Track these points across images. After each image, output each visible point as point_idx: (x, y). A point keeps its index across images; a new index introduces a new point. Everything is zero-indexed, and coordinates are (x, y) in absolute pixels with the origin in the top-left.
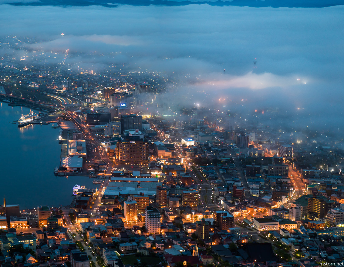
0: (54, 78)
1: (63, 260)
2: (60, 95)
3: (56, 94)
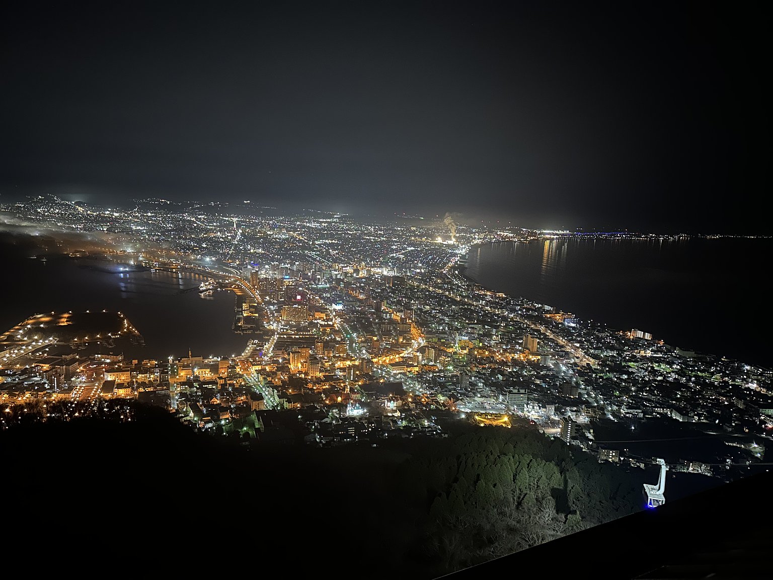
0: (228, 254)
1: (242, 400)
2: (233, 267)
3: (231, 267)
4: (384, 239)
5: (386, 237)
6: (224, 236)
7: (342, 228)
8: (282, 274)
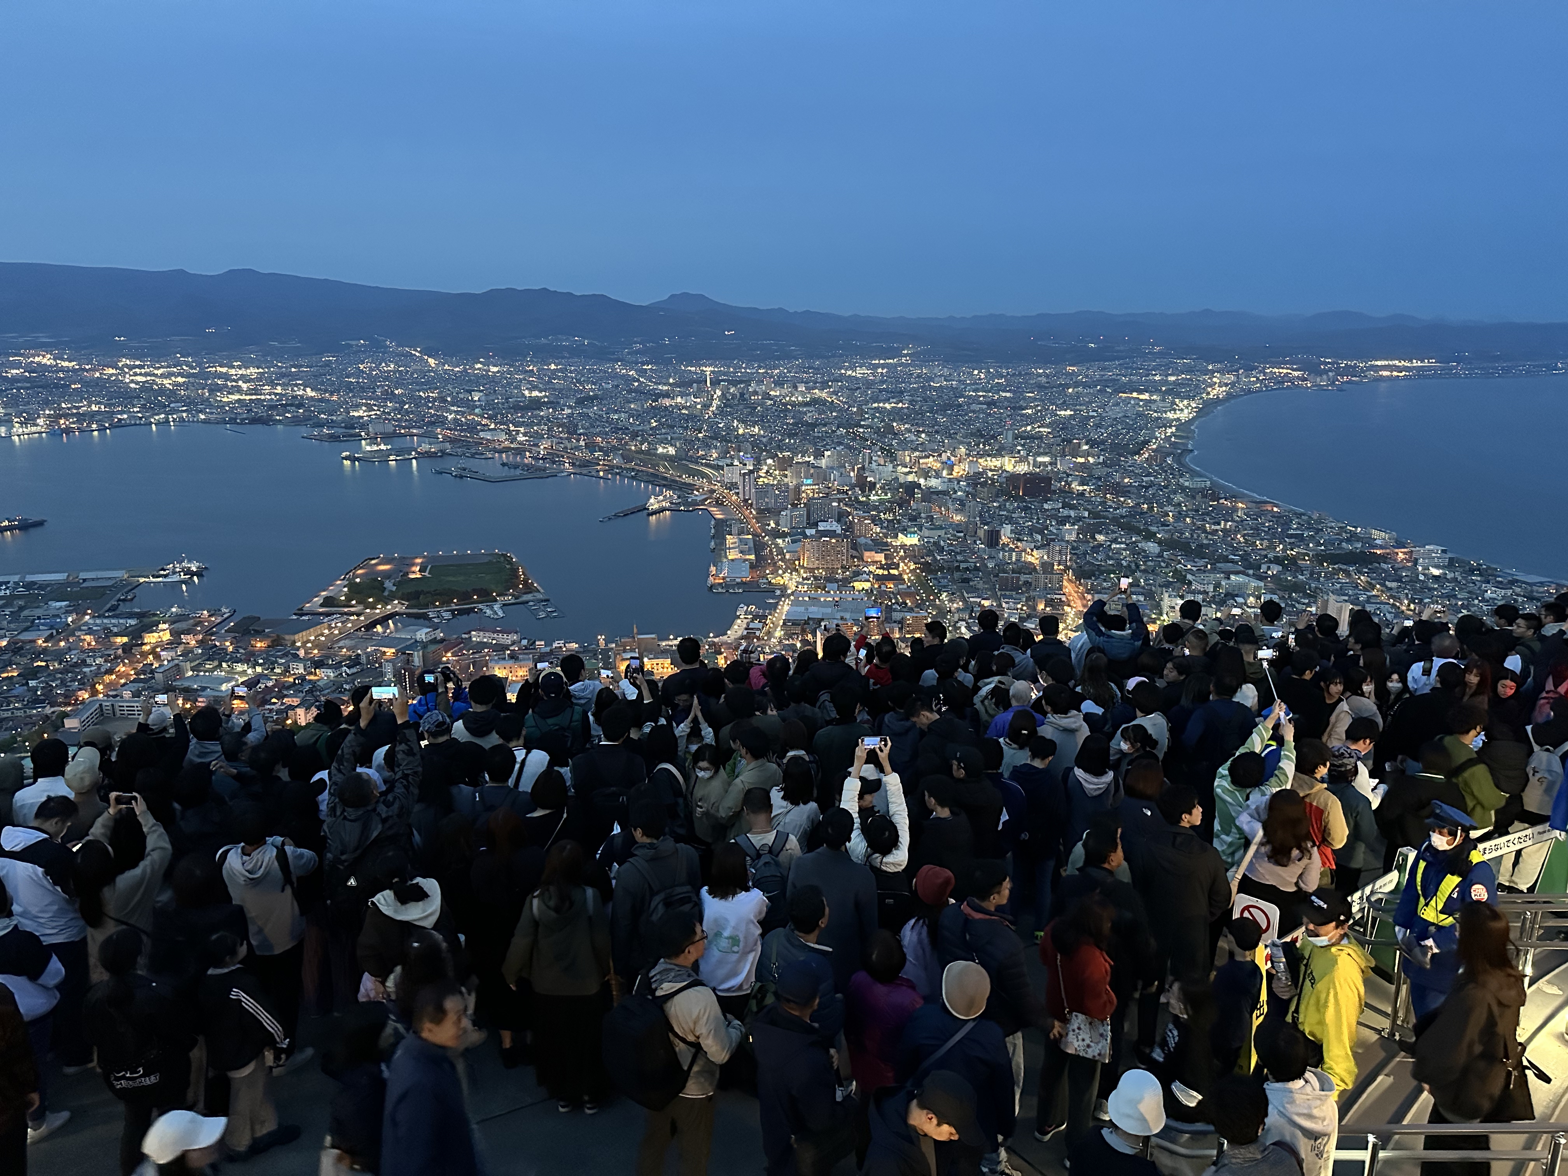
3: (702, 464)
4: (1008, 395)
5: (1010, 391)
6: (688, 404)
7: (919, 376)
8: (798, 475)
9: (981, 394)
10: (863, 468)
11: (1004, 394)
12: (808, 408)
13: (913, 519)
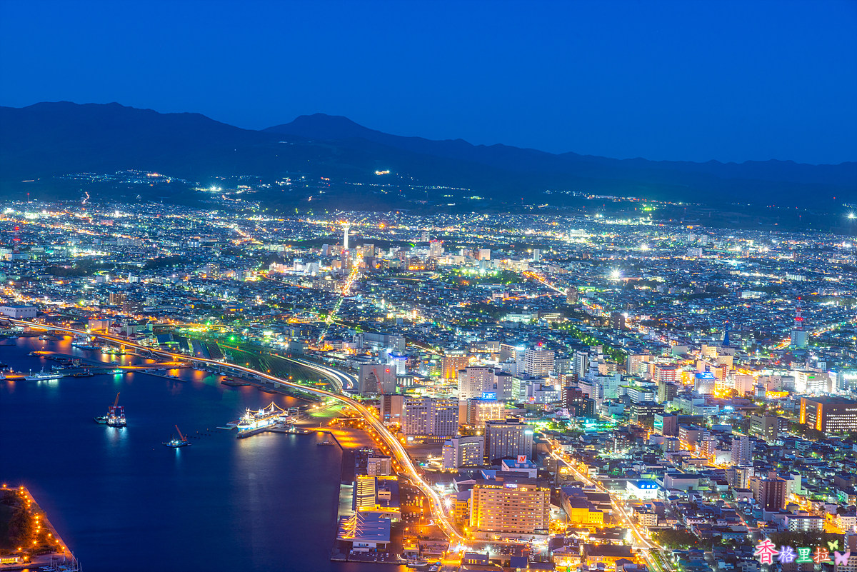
4: (798, 278)
5: (802, 273)
6: (313, 274)
8: (474, 385)
9: (758, 275)
10: (576, 378)
11: (793, 277)
12: (494, 286)
13: (650, 460)
